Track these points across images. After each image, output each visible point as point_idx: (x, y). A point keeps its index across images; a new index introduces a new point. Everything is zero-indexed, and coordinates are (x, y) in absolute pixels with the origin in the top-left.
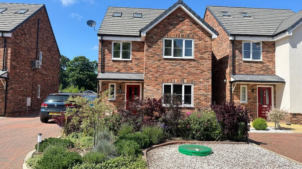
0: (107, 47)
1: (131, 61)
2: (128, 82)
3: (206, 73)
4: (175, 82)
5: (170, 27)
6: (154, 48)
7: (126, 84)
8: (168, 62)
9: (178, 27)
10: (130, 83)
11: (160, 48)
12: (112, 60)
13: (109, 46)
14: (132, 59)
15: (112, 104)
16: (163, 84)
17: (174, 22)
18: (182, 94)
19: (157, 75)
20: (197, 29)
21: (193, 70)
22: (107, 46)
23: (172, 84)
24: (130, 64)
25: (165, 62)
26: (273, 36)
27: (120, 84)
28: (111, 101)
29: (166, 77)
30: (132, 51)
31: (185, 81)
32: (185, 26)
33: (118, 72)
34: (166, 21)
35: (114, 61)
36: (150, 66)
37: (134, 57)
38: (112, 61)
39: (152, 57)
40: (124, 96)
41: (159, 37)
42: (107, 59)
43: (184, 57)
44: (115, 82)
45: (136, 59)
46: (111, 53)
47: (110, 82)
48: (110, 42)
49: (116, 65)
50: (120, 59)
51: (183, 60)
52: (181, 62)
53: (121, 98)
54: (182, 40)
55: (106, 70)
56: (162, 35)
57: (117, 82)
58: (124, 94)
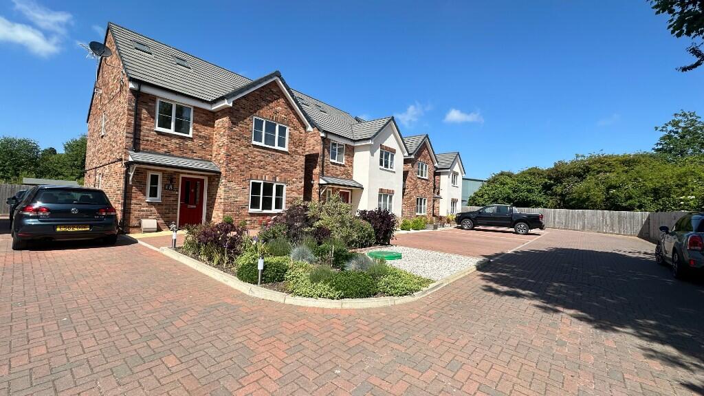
0: (147, 105)
1: (191, 139)
2: (185, 173)
3: (299, 171)
4: (267, 179)
5: (262, 103)
6: (241, 127)
7: (182, 175)
8: (258, 151)
9: (271, 105)
10: (189, 174)
11: (248, 129)
12: (156, 131)
13: (150, 104)
14: (193, 134)
15: (153, 209)
16: (251, 181)
17: (268, 98)
18: (272, 195)
19: (243, 167)
20: (292, 115)
21: (286, 166)
22: (146, 103)
23: (262, 182)
24: (189, 143)
25: (254, 151)
26: (355, 141)
27: (171, 175)
28: (150, 204)
29: (255, 171)
30: (194, 122)
31: (278, 179)
32: (279, 107)
33: (168, 154)
34: (258, 93)
35: (159, 133)
36: (235, 153)
37: (196, 133)
38: (155, 133)
39: (237, 139)
40: (177, 195)
41: (248, 113)
42: (145, 127)
43: (276, 147)
44: (160, 171)
45: (200, 137)
46: (154, 118)
47: (150, 169)
48: (153, 99)
49: (164, 140)
50: (172, 131)
51: (277, 151)
52: (274, 153)
53: (172, 199)
54: (275, 125)
55: (142, 147)
56: (251, 111)
57: (165, 171)
58: (177, 193)
